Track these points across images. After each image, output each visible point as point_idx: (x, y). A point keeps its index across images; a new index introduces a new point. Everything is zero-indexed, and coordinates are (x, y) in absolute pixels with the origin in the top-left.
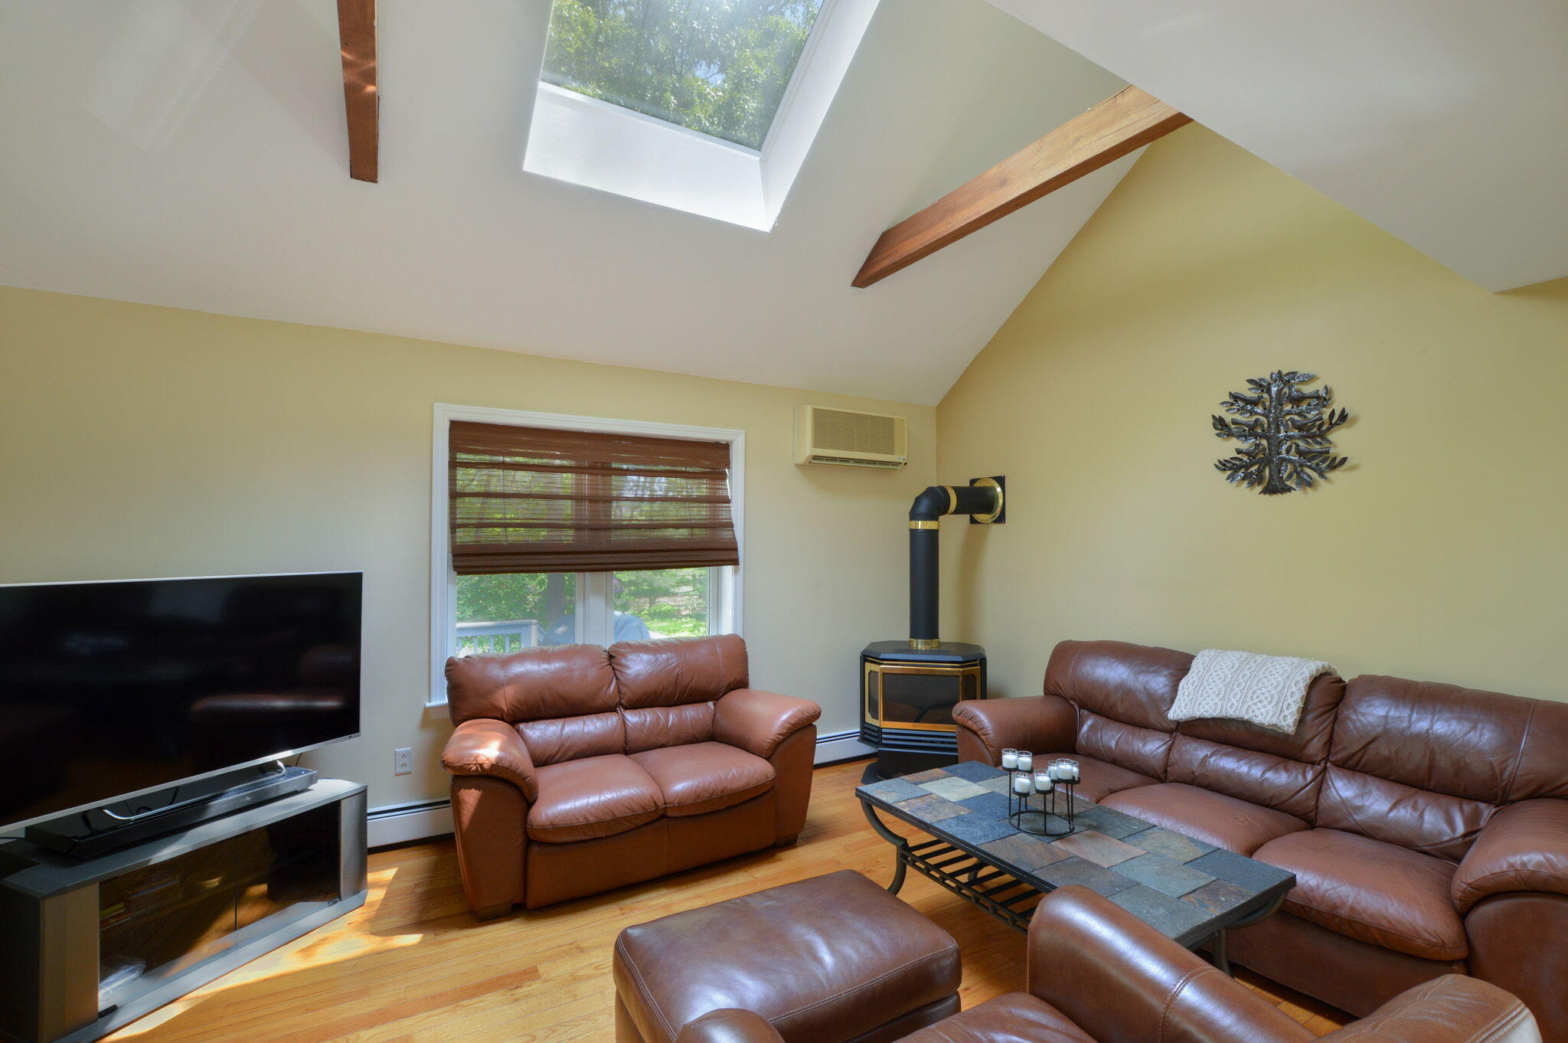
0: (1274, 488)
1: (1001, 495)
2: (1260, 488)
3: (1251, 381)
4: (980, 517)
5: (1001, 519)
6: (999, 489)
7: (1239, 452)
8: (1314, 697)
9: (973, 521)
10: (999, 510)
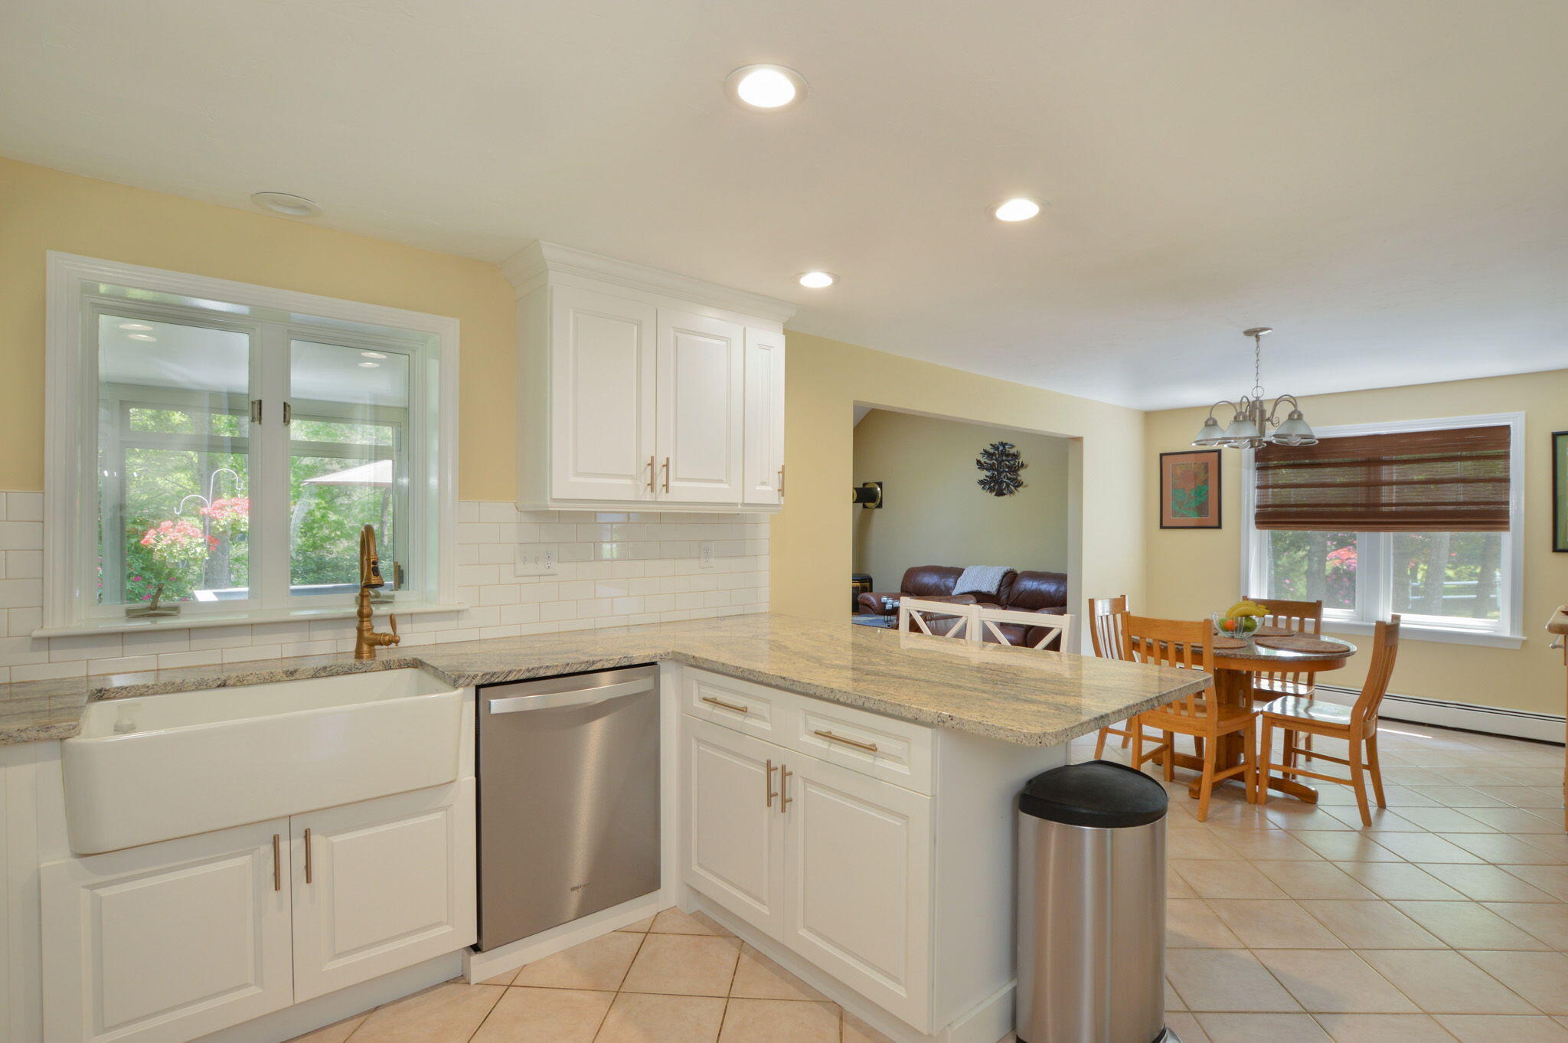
0: (1000, 493)
1: (880, 493)
2: (994, 493)
3: (991, 445)
4: (868, 504)
5: (880, 506)
6: (879, 489)
7: (986, 476)
8: (1005, 579)
9: (865, 507)
10: (879, 500)
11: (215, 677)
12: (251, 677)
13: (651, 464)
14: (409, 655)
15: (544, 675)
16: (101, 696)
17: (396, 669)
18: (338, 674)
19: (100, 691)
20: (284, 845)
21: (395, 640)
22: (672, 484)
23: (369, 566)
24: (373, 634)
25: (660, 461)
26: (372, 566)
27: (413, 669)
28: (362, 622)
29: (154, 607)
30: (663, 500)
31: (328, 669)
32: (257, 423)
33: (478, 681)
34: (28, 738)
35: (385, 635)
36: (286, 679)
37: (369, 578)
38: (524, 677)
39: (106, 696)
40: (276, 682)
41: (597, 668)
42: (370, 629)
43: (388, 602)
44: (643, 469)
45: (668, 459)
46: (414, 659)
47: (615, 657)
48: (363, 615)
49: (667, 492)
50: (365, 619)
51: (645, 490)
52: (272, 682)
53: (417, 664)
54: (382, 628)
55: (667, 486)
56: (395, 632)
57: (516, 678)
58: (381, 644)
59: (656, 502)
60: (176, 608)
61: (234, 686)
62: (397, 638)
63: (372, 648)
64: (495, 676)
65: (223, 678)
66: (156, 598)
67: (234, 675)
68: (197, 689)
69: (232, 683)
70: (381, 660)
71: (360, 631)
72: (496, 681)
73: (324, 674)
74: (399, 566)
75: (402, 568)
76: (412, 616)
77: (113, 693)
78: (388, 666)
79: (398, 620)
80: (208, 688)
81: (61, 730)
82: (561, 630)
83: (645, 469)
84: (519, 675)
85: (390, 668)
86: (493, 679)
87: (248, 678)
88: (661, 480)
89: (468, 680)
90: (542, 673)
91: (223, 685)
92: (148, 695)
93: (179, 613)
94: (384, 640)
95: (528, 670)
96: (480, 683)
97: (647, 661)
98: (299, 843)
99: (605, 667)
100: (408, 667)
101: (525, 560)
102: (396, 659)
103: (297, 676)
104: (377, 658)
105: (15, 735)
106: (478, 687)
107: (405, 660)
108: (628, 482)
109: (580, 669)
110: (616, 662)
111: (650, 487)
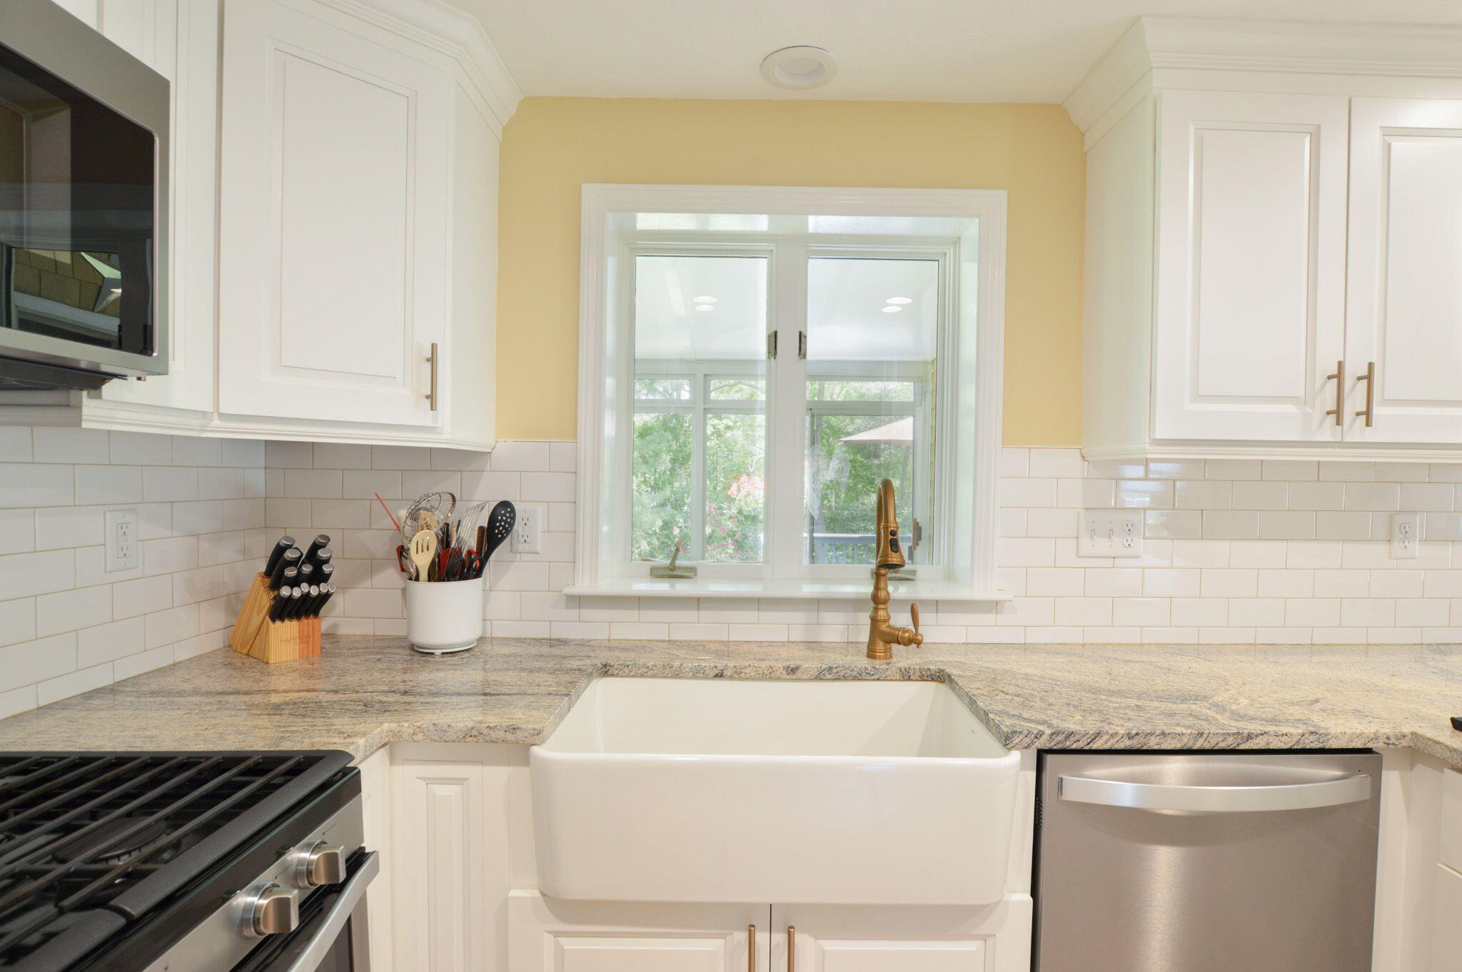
11: (712, 665)
12: (748, 670)
13: (1339, 376)
14: (934, 661)
15: (1156, 747)
16: (606, 672)
17: (916, 680)
18: (845, 678)
19: (605, 666)
20: (761, 938)
21: (913, 641)
22: (1376, 410)
23: (886, 537)
24: (889, 627)
25: (1355, 368)
26: (890, 537)
27: (937, 683)
28: (876, 609)
29: (672, 567)
30: (1357, 439)
31: (834, 671)
32: (772, 358)
33: (1043, 743)
34: (496, 738)
35: (905, 631)
36: (788, 677)
37: (886, 555)
38: (1120, 746)
39: (610, 672)
40: (776, 679)
41: (1257, 747)
42: (887, 621)
43: (908, 580)
44: (1318, 385)
45: (1371, 365)
46: (941, 671)
47: (1292, 730)
48: (878, 600)
49: (1368, 424)
50: (882, 606)
51: (1322, 421)
52: (771, 679)
53: (940, 677)
54: (901, 620)
55: (1368, 414)
56: (916, 629)
57: (1106, 747)
58: (899, 643)
59: (1341, 444)
60: (693, 570)
61: (731, 678)
62: (920, 638)
63: (888, 646)
64: (1072, 739)
65: (720, 666)
66: (675, 557)
67: (731, 664)
68: (694, 677)
69: (729, 674)
70: (898, 665)
71: (874, 621)
72: (1074, 747)
73: (830, 677)
74: (918, 523)
75: (920, 525)
76: (938, 605)
77: (616, 669)
78: (906, 676)
79: (919, 609)
80: (706, 677)
81: (527, 735)
82: (1144, 641)
83: (1323, 386)
84: (1112, 741)
85: (909, 679)
86: (1068, 743)
87: (747, 671)
88: (1354, 401)
89: (1027, 740)
90: (1153, 744)
91: (720, 676)
92: (648, 677)
93: (695, 575)
94: (903, 638)
95: (1130, 737)
96: (1048, 746)
97: (1358, 744)
98: (780, 938)
99: (1272, 747)
100: (933, 680)
101: (1093, 533)
102: (917, 667)
103: (799, 674)
104: (894, 660)
105: (485, 731)
106: (1041, 754)
107: (929, 669)
108: (1291, 409)
109: (1223, 745)
110: (1295, 740)
111: (1334, 416)
